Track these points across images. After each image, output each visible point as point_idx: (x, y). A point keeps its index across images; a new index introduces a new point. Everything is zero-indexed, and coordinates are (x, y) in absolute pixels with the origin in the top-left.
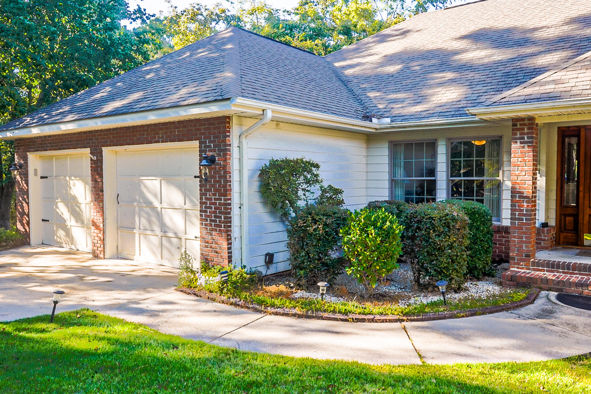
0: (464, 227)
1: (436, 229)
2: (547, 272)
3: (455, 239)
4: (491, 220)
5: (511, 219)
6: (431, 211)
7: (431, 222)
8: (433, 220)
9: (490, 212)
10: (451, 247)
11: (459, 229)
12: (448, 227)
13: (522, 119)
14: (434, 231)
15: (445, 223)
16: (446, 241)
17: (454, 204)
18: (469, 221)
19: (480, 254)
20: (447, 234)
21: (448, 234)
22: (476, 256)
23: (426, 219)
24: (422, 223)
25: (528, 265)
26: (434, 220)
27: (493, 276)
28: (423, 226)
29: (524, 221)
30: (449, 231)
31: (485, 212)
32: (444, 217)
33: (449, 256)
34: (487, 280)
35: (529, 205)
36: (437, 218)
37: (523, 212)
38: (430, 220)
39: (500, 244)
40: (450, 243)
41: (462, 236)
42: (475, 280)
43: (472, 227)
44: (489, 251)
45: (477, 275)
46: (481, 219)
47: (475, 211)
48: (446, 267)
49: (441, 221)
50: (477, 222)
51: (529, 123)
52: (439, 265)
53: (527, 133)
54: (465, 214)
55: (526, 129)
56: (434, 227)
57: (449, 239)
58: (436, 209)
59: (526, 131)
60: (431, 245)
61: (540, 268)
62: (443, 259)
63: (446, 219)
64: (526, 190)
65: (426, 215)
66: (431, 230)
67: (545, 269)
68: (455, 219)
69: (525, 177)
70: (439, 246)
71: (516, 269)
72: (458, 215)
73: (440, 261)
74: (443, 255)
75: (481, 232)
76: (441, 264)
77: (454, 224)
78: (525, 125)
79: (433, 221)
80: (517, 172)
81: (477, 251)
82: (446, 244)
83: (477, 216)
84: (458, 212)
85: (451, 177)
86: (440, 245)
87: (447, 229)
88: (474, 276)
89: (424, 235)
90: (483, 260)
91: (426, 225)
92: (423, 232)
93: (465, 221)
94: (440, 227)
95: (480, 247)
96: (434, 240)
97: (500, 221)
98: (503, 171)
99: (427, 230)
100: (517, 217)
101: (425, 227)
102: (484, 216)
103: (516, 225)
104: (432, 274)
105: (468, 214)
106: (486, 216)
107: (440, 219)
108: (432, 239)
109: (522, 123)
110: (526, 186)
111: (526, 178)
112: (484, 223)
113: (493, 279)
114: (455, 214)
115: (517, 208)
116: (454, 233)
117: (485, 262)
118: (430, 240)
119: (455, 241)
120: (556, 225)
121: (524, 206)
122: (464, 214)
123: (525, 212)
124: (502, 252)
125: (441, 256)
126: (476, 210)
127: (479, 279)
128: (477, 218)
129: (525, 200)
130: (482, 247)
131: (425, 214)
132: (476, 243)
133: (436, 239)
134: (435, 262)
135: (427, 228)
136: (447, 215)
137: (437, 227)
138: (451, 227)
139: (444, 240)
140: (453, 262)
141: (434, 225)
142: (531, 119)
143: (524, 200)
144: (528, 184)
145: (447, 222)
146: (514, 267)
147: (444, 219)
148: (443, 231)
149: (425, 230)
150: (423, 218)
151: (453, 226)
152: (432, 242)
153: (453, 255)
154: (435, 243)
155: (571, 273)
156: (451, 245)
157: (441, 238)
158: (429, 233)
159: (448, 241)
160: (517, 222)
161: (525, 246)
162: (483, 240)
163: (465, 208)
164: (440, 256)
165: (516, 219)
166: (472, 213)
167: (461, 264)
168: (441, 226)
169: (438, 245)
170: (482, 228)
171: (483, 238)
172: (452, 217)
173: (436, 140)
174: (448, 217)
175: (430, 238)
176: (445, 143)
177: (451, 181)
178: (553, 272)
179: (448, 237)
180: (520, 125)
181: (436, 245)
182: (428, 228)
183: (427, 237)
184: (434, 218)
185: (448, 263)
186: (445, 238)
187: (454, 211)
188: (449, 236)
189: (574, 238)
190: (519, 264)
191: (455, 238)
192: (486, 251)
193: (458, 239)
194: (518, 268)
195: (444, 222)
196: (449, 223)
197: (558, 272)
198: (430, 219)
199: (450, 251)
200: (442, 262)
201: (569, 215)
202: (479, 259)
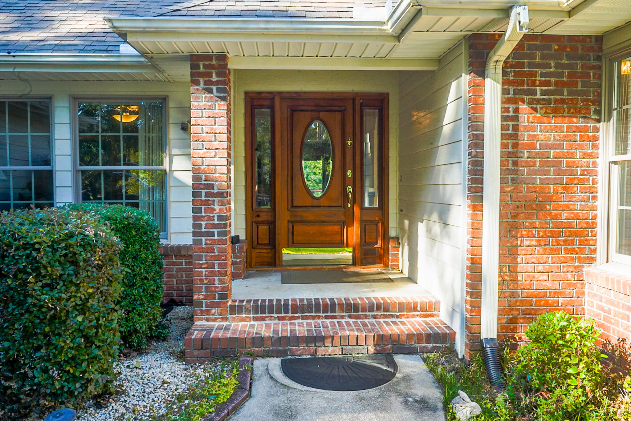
0: (111, 260)
1: (43, 272)
2: (254, 320)
3: (90, 291)
4: (158, 239)
5: (195, 234)
6: (31, 229)
7: (28, 256)
8: (35, 249)
9: (156, 223)
10: (83, 309)
11: (99, 267)
12: (75, 263)
13: (208, 57)
14: (39, 277)
15: (65, 255)
16: (70, 297)
17: (86, 212)
18: (122, 246)
19: (142, 305)
20: (71, 282)
21: (74, 280)
22: (134, 309)
23: (17, 249)
24: (7, 260)
25: (224, 313)
26: (38, 250)
27: (164, 339)
28: (7, 266)
29: (216, 237)
30: (76, 274)
31: (148, 225)
32: (63, 240)
33: (80, 330)
34: (156, 351)
35: (222, 209)
36: (45, 245)
37: (214, 220)
38: (28, 252)
39: (169, 276)
40: (79, 302)
41: (108, 279)
42: (135, 354)
43: (125, 255)
44: (156, 297)
45: (138, 344)
46: (141, 237)
47: (129, 224)
48: (73, 358)
49: (55, 250)
50: (133, 245)
51: (219, 65)
52: (55, 356)
53: (217, 83)
54: (112, 230)
55: (214, 75)
56: (38, 268)
57: (77, 291)
58: (42, 224)
59: (214, 78)
60: (31, 312)
61: (244, 316)
62: (65, 342)
63: (67, 247)
64: (217, 183)
65: (15, 240)
66: (30, 274)
67: (252, 316)
68: (89, 244)
69: (215, 159)
70: (52, 312)
71: (204, 323)
72: (95, 235)
73: (56, 348)
74: (65, 331)
75: (142, 263)
76: (60, 353)
77: (89, 255)
78: (212, 67)
79: (34, 254)
80: (201, 152)
81: (135, 300)
82: (71, 304)
83: (134, 233)
84: (96, 228)
85: (80, 165)
86: (55, 309)
87: (70, 270)
88: (131, 347)
89: (12, 289)
90: (146, 316)
91: (15, 264)
92: (10, 282)
93: (112, 246)
94: (52, 267)
95: (141, 290)
96: (40, 300)
97: (167, 238)
98: (170, 155)
99: (20, 276)
100: (203, 230)
101: (14, 269)
102: (145, 233)
103: (202, 244)
104: (36, 381)
105: (117, 231)
106: (150, 232)
107: (52, 247)
108: (32, 296)
109: (207, 63)
110: (218, 175)
111: (217, 161)
112: (146, 246)
113: (165, 344)
114: (90, 232)
115: (203, 214)
116: (88, 276)
117: (151, 317)
118: (30, 300)
119: (91, 295)
120: (246, 239)
121: (214, 210)
122: (109, 231)
123: (216, 222)
124: (172, 288)
125: (60, 335)
126: (131, 221)
127: (140, 351)
128: (135, 236)
129: (216, 199)
130: (144, 290)
131: (13, 235)
132: (134, 284)
133: (43, 297)
134: (43, 351)
135: (20, 271)
136: (71, 235)
137: (45, 268)
138: (81, 264)
139: (63, 296)
140: (89, 341)
141: (38, 262)
142: (223, 58)
143: (214, 201)
144: (221, 172)
145: (70, 252)
146: (201, 319)
147: (63, 245)
148: (61, 275)
149: (15, 277)
150: (9, 246)
151: (85, 260)
152: (35, 305)
153: (88, 327)
154: (42, 306)
155: (291, 318)
156: (83, 304)
157: (56, 291)
158: (25, 283)
159: (75, 296)
160: (203, 238)
161: (219, 280)
162: (146, 278)
163: (109, 219)
164: (55, 335)
165: (202, 234)
166: (123, 227)
167: (109, 341)
168: (57, 264)
169: (50, 309)
170: (143, 256)
171: (147, 273)
172: (82, 239)
173: (50, 98)
174: (72, 241)
175: (26, 296)
176: (67, 105)
177: (80, 173)
178: (263, 319)
179: (73, 288)
180: (205, 66)
181: (44, 310)
182: (23, 271)
183: (19, 294)
184: (37, 246)
185: (78, 348)
186: (66, 291)
187: (88, 226)
188: (77, 285)
189: (270, 255)
190: (208, 312)
191: (92, 287)
192: (151, 296)
193: (98, 288)
194: (207, 320)
195: (64, 252)
196: (75, 254)
197: (271, 318)
198: (26, 249)
199: (80, 319)
200: (63, 347)
201: (263, 223)
202: (139, 315)
